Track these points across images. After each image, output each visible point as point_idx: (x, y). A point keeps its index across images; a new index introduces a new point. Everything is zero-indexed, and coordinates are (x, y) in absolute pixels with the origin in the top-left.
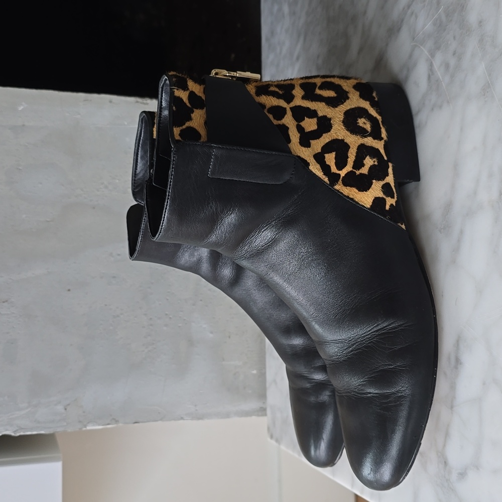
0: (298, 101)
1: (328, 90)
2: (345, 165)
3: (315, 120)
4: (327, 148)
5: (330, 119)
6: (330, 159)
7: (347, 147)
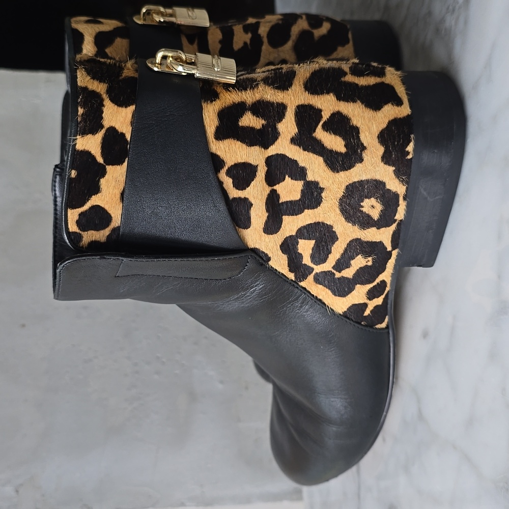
0: (283, 146)
1: (335, 134)
2: (324, 260)
3: (299, 185)
4: (305, 232)
5: (322, 190)
6: (306, 247)
7: (334, 238)
